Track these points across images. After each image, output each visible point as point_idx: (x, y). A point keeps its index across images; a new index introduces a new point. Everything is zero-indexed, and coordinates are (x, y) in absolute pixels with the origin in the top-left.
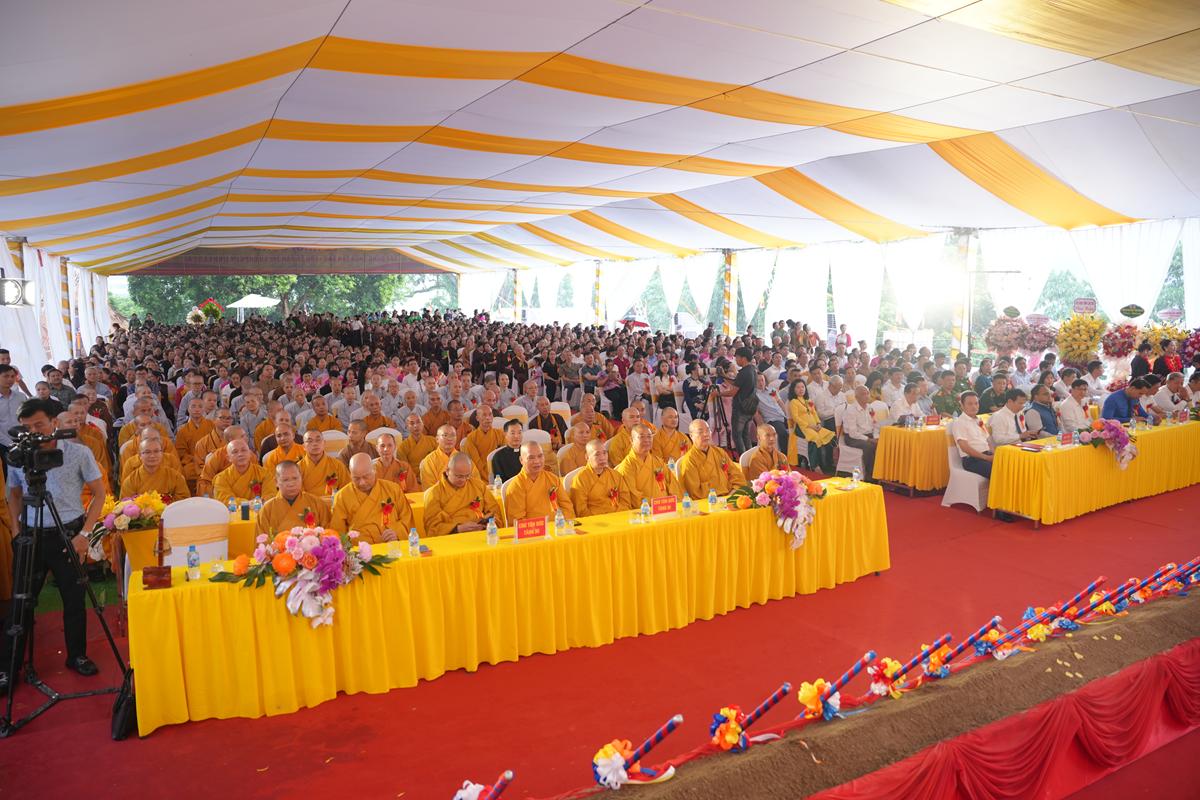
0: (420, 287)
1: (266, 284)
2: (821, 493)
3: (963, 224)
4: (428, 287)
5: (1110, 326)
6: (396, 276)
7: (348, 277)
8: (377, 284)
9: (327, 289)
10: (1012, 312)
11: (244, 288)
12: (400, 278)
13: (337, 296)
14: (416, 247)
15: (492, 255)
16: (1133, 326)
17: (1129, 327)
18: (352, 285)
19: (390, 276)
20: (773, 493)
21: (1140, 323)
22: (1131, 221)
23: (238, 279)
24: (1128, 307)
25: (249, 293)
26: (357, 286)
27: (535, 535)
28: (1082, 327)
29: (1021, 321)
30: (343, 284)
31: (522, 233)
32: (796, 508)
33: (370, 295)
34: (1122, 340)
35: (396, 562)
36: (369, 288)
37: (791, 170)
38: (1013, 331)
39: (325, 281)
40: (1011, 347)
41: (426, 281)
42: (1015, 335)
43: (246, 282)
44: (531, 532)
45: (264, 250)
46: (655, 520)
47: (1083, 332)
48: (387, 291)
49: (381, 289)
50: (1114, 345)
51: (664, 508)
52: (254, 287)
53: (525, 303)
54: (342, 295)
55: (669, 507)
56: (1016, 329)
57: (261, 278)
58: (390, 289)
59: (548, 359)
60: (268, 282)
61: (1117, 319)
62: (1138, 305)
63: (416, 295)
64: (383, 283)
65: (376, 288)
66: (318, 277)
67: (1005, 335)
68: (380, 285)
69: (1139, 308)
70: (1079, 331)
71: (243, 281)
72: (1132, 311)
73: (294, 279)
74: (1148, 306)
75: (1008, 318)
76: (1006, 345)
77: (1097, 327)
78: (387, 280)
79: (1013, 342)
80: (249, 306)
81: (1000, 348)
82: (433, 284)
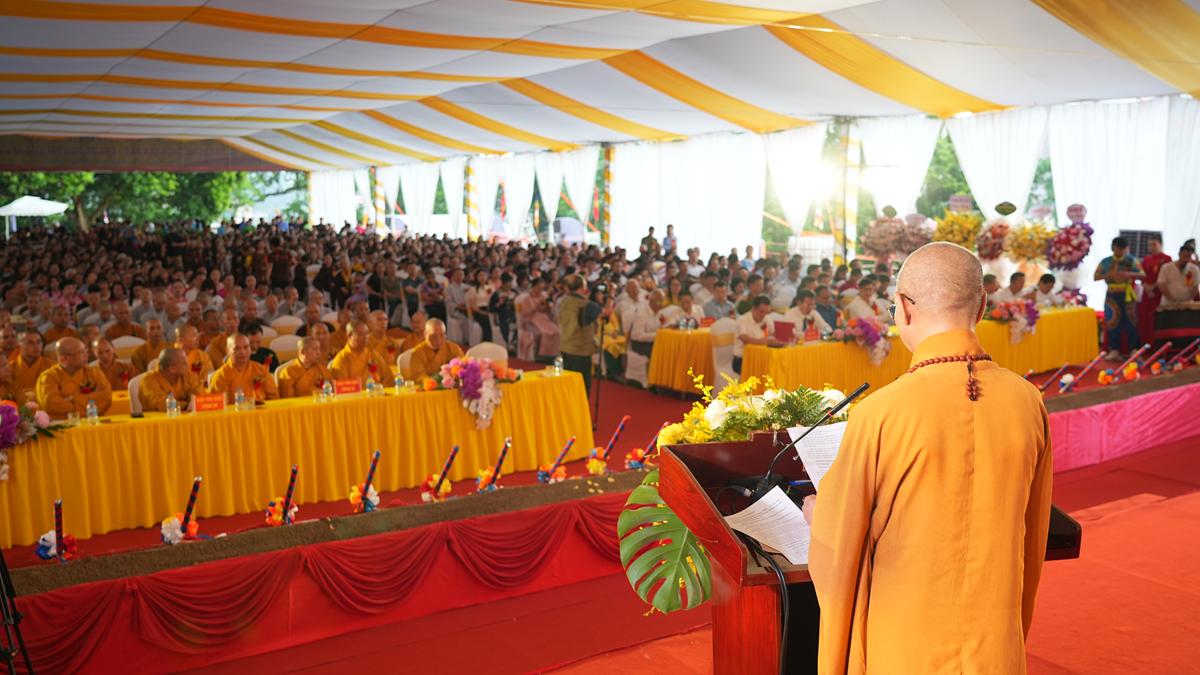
0: (274, 187)
1: (49, 184)
2: (514, 379)
3: (843, 111)
4: (284, 189)
5: (985, 225)
6: (233, 174)
7: (167, 175)
8: (207, 184)
9: (138, 190)
10: (890, 212)
11: (18, 189)
12: (239, 178)
13: (154, 200)
14: (247, 138)
15: (343, 148)
16: (1005, 225)
17: (1001, 226)
18: (172, 185)
19: (226, 174)
20: (457, 376)
21: (1012, 221)
22: (1002, 108)
23: (8, 177)
24: (1001, 205)
25: (24, 195)
26: (181, 186)
27: (211, 409)
28: (956, 227)
29: (900, 221)
30: (161, 185)
31: (368, 121)
32: (480, 390)
33: (200, 199)
34: (993, 241)
35: (72, 429)
36: (198, 189)
37: (636, 53)
38: (891, 233)
39: (134, 180)
40: (888, 252)
41: (281, 179)
42: (892, 238)
43: (20, 180)
44: (210, 406)
45: (39, 139)
46: (336, 399)
47: (956, 233)
48: (222, 194)
49: (214, 190)
50: (986, 246)
51: (348, 389)
52: (32, 187)
53: (387, 209)
54: (160, 200)
55: (353, 388)
56: (894, 231)
57: (41, 176)
58: (226, 191)
59: (375, 273)
60: (53, 180)
61: (992, 217)
62: (1011, 202)
63: (268, 199)
64: (215, 182)
65: (208, 189)
66: (125, 175)
67: (883, 237)
68: (213, 186)
69: (1011, 205)
70: (952, 232)
71: (15, 179)
72: (1006, 209)
73: (89, 177)
74: (1020, 203)
75: (887, 218)
76: (883, 249)
77: (971, 227)
78: (221, 180)
79: (891, 246)
80: (23, 214)
81: (876, 253)
82: (291, 184)
